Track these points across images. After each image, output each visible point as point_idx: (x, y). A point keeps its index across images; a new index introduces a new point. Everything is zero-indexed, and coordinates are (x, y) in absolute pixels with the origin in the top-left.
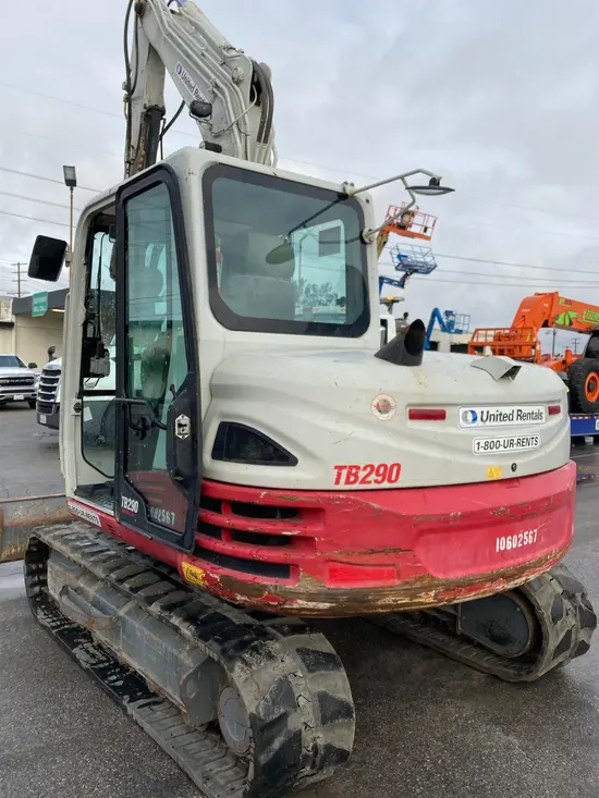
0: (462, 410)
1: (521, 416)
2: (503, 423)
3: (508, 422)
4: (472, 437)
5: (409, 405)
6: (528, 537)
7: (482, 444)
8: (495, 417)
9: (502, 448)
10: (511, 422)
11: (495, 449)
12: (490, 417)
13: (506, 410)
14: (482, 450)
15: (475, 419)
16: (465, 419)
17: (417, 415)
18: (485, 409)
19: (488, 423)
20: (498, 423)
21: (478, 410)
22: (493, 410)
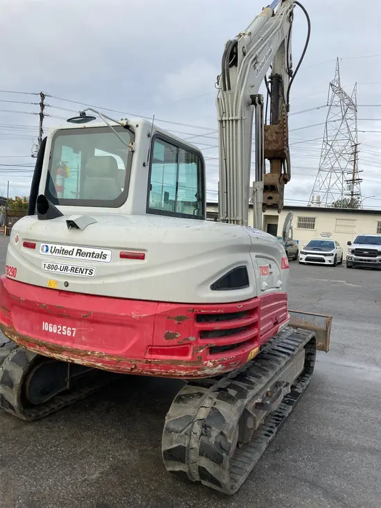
0: (42, 244)
1: (79, 253)
2: (64, 256)
3: (68, 256)
4: (43, 260)
5: (24, 239)
6: (67, 331)
7: (47, 265)
8: (59, 252)
9: (58, 270)
10: (70, 256)
11: (53, 270)
12: (55, 251)
13: (69, 248)
14: (46, 269)
15: (47, 251)
16: (43, 250)
17: (26, 245)
18: (54, 246)
19: (54, 254)
20: (61, 255)
21: (50, 246)
22: (58, 247)
